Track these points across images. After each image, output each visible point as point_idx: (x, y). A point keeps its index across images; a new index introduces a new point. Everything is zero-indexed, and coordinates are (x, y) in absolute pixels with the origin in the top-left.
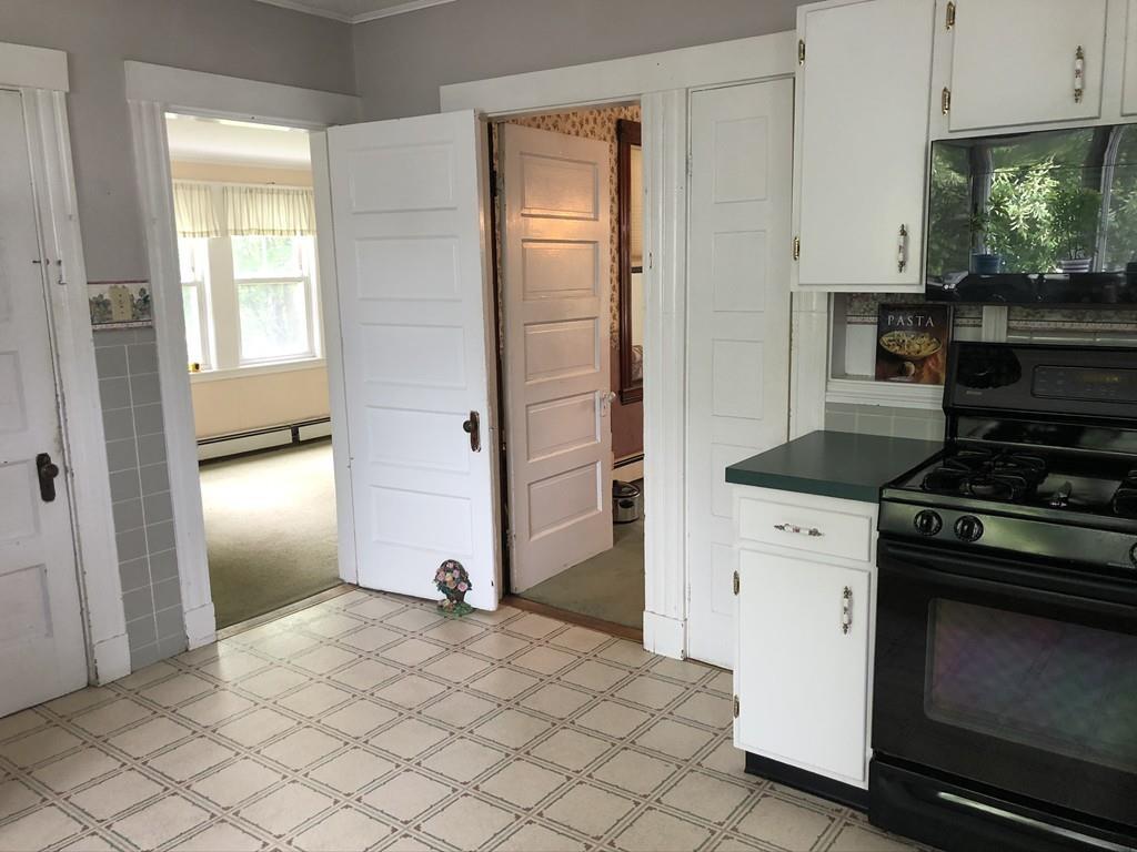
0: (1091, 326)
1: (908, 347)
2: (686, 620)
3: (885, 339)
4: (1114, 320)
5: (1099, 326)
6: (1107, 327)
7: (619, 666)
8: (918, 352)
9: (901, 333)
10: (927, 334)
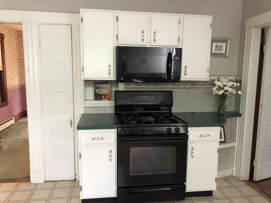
0: (139, 87)
1: (102, 92)
2: (45, 171)
3: (96, 91)
4: (143, 85)
5: (140, 87)
6: (142, 87)
7: (26, 190)
8: (105, 93)
9: (100, 89)
10: (107, 89)
